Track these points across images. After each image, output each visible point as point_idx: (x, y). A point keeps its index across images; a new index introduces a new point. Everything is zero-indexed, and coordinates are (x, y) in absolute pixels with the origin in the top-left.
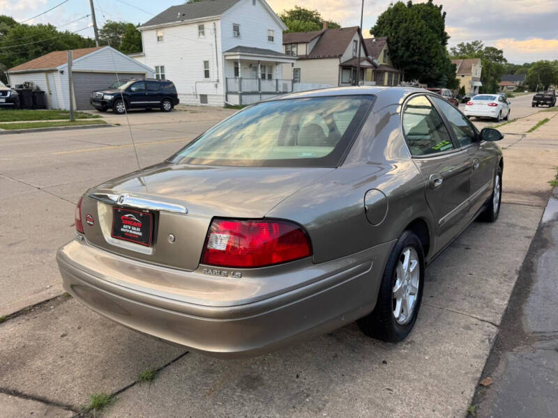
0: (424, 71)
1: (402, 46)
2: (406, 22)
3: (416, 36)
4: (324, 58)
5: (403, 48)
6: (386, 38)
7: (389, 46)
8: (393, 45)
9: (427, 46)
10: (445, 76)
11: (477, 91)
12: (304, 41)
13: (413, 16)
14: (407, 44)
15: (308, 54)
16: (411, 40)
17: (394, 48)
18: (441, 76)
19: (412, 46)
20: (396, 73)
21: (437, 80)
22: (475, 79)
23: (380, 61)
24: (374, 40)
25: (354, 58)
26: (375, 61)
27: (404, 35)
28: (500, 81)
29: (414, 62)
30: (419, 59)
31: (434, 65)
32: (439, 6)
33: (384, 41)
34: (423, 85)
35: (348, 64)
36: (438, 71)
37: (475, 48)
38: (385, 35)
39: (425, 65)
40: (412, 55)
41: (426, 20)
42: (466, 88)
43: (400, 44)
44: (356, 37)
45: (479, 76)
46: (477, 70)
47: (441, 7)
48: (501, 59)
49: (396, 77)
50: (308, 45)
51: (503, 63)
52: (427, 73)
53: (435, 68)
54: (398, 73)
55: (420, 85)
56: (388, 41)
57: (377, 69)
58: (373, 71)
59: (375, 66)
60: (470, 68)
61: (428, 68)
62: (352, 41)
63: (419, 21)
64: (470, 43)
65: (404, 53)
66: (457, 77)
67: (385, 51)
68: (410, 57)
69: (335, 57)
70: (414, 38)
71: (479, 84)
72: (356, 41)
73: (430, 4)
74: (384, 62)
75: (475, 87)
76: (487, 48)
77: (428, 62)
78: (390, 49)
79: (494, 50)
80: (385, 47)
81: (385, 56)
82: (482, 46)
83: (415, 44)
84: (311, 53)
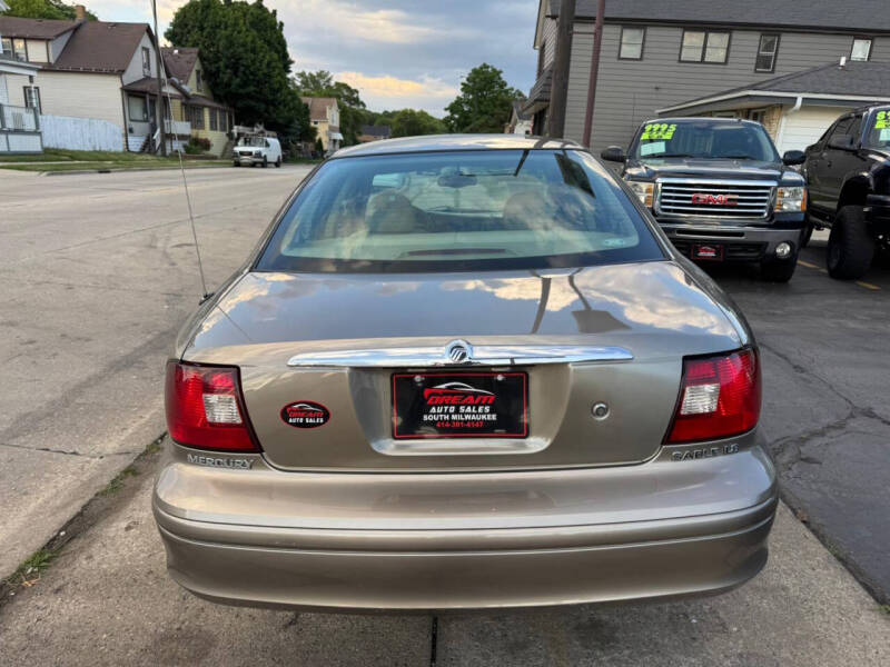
0: (266, 111)
1: (227, 67)
2: (226, 28)
3: (246, 51)
4: (87, 72)
5: (229, 71)
6: (197, 50)
7: (203, 65)
8: (210, 64)
9: (265, 71)
10: (297, 122)
11: (337, 146)
12: (41, 35)
13: (236, 19)
14: (234, 64)
15: (52, 61)
16: (241, 59)
17: (214, 70)
18: (291, 121)
19: (242, 69)
20: (223, 111)
21: (287, 126)
22: (332, 129)
23: (191, 87)
24: (176, 51)
25: (147, 78)
26: (184, 87)
27: (228, 49)
28: (360, 134)
29: (249, 96)
30: (255, 91)
31: (280, 104)
32: (271, 11)
33: (195, 55)
34: (271, 133)
35: (139, 88)
36: (286, 114)
37: (322, 82)
38: (193, 46)
39: (267, 102)
40: (245, 84)
41: (258, 31)
42: (323, 141)
43: (221, 64)
44: (146, 42)
45: (337, 124)
46: (333, 116)
47: (275, 12)
48: (357, 101)
49: (223, 118)
50: (50, 43)
51: (361, 107)
52: (269, 113)
53: (281, 107)
54: (225, 111)
55: (267, 133)
56: (200, 55)
57: (191, 102)
58: (183, 104)
59: (185, 95)
60: (325, 112)
61: (271, 108)
62: (139, 49)
63: (247, 30)
64: (315, 74)
65: (231, 79)
66: (312, 124)
67: (198, 72)
68: (241, 86)
69: (110, 73)
70: (245, 56)
71: (339, 136)
72: (147, 50)
73: (259, 5)
74: (199, 90)
75: (335, 141)
76: (337, 84)
77: (271, 97)
78: (205, 70)
79: (345, 86)
80: (197, 66)
81: (198, 81)
82: (330, 79)
83: (247, 67)
84: (57, 61)
